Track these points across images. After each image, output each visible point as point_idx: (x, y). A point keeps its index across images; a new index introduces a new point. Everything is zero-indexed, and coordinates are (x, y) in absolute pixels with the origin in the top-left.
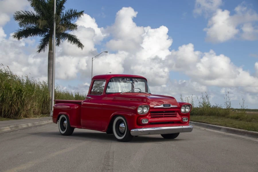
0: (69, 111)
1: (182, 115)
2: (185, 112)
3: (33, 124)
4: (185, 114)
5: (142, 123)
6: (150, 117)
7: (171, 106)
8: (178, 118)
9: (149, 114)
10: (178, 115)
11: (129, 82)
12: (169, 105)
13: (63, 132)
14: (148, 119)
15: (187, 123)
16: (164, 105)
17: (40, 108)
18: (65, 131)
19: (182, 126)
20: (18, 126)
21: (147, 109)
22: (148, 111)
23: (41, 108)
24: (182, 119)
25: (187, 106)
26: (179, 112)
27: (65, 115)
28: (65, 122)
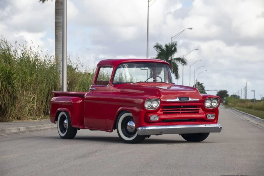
0: (70, 107)
1: (207, 111)
2: (211, 107)
3: (28, 128)
4: (211, 109)
5: (150, 120)
6: (162, 113)
7: (190, 100)
8: (201, 114)
9: (161, 109)
10: (201, 111)
11: (144, 68)
12: (186, 99)
13: (63, 135)
14: (159, 115)
15: (215, 121)
16: (180, 99)
17: (42, 104)
18: (65, 132)
19: (205, 124)
20: (5, 130)
21: (157, 103)
22: (158, 106)
23: (44, 103)
24: (206, 116)
25: (214, 99)
26: (203, 107)
27: (65, 112)
28: (66, 121)
